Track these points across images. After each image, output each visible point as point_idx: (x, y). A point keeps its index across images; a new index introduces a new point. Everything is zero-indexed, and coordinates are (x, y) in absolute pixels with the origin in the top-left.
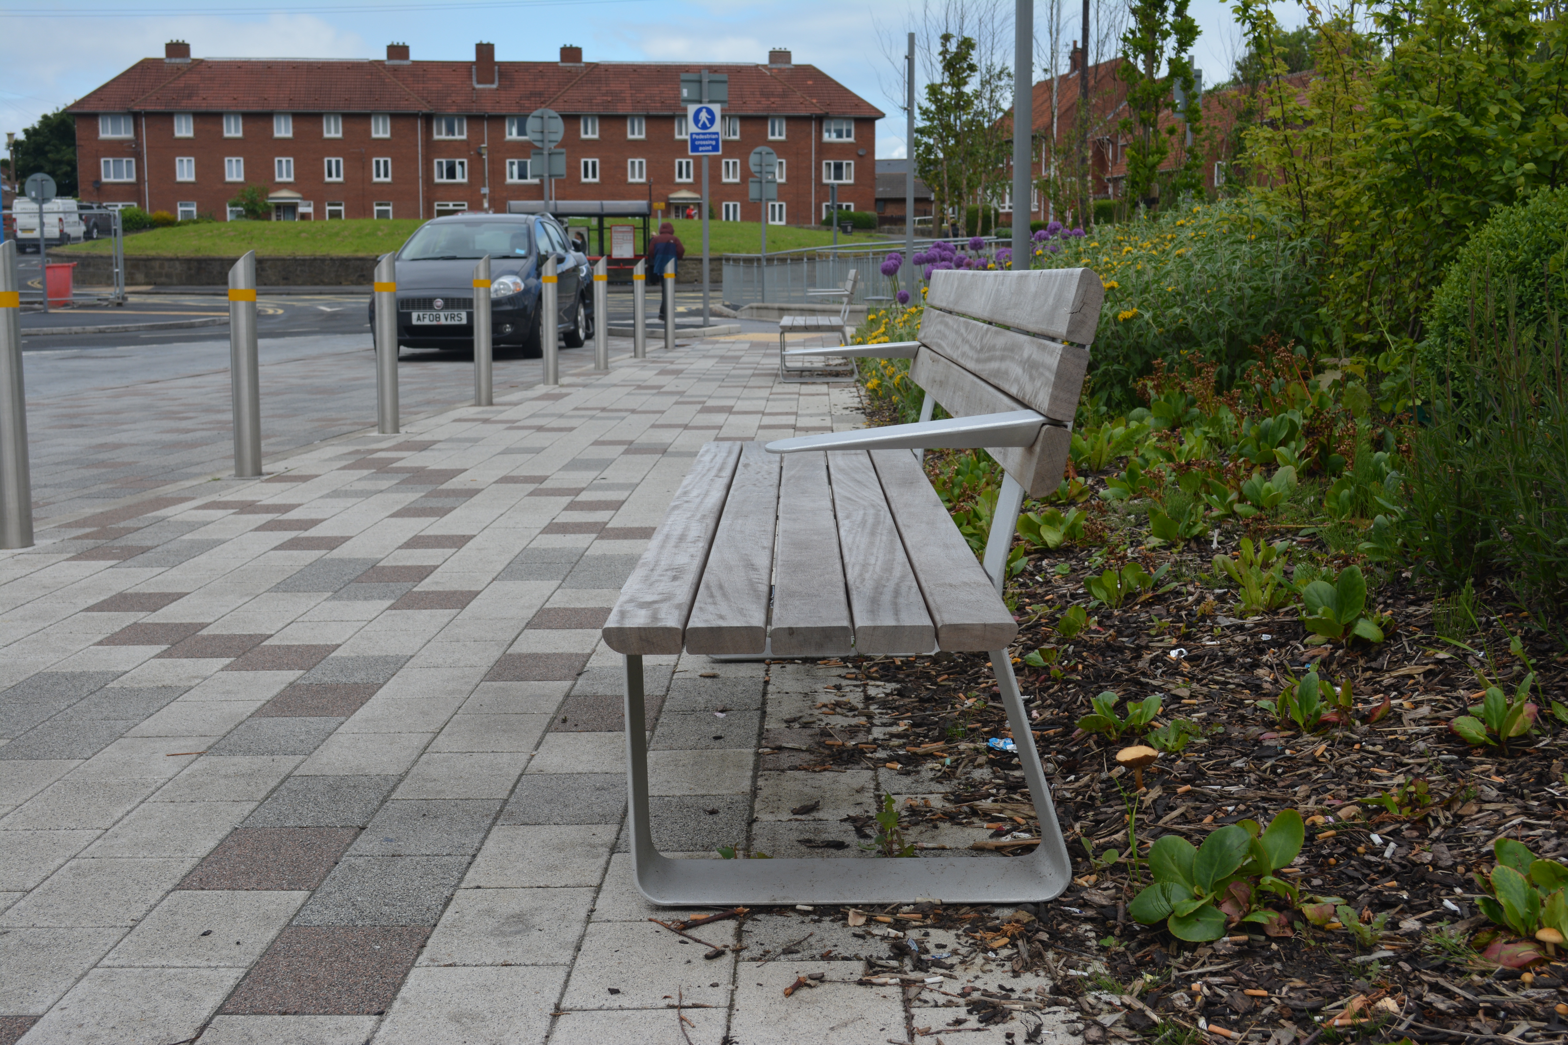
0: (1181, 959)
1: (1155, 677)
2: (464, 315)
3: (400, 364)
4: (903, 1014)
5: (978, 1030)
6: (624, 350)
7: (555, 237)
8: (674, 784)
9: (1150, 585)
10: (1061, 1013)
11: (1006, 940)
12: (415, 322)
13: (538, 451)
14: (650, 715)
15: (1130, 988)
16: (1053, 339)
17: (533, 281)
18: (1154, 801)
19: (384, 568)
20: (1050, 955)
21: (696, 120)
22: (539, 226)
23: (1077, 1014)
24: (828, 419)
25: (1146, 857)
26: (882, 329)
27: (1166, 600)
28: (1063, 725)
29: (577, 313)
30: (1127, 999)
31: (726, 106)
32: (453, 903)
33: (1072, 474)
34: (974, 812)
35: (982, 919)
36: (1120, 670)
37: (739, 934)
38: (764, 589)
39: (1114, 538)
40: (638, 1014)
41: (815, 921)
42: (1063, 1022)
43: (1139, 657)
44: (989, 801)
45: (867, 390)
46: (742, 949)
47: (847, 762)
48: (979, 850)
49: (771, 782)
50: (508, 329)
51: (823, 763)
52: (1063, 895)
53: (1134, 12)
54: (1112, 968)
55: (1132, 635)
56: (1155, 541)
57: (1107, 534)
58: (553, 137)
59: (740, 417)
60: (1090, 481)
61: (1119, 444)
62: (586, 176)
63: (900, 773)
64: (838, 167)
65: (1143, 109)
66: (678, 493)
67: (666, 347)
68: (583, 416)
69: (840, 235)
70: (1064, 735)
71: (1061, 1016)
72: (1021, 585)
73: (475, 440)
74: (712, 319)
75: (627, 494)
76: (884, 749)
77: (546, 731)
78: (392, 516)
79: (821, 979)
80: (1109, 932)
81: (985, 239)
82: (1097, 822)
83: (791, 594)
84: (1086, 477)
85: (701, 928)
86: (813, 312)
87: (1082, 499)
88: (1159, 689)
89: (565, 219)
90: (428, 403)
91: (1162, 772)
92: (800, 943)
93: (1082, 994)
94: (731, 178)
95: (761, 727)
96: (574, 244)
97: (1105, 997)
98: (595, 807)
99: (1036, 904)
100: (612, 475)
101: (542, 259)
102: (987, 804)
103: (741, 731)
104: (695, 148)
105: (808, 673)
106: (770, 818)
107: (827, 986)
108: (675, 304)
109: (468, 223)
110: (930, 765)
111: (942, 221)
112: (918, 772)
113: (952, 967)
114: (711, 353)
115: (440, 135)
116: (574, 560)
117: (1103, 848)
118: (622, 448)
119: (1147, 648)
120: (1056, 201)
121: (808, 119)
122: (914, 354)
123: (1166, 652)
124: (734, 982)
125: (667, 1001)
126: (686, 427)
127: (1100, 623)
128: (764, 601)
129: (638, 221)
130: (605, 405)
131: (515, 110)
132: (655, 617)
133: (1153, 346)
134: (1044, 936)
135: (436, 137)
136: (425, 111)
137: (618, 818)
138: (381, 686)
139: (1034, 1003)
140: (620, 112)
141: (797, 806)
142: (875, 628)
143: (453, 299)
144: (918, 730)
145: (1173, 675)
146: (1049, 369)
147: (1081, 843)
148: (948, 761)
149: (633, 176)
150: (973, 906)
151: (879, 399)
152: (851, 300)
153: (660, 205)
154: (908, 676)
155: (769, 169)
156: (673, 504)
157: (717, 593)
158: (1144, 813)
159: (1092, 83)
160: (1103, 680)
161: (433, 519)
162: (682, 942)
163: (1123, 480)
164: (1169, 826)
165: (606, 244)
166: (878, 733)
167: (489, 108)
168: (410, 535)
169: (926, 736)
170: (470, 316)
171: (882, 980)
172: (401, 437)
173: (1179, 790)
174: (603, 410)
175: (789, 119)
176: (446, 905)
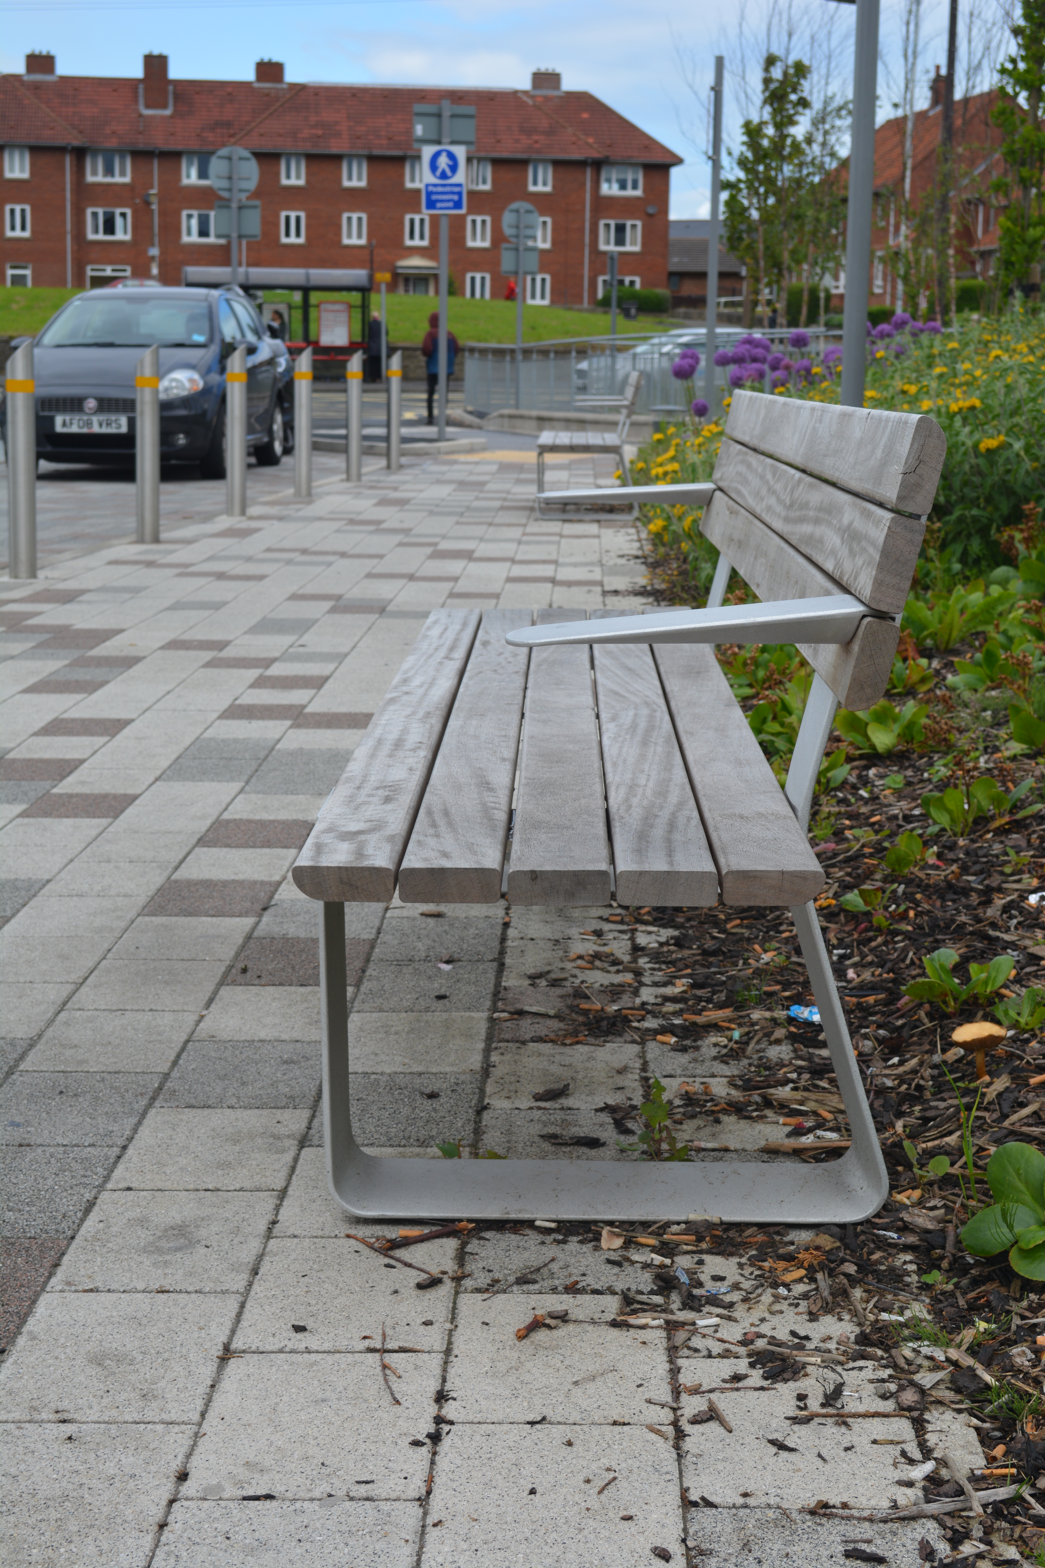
0: (1025, 1303)
1: (1007, 930)
2: (123, 421)
3: (40, 484)
4: (667, 1366)
5: (762, 1388)
6: (333, 471)
7: (245, 319)
8: (383, 1057)
9: (1007, 806)
10: (869, 1370)
11: (802, 1272)
12: (59, 428)
13: (217, 606)
14: (352, 966)
15: (958, 1339)
16: (881, 505)
17: (215, 378)
18: (1000, 1095)
19: (14, 761)
20: (857, 1293)
21: (433, 167)
22: (224, 306)
23: (889, 1371)
24: (598, 570)
25: (984, 1168)
26: (671, 453)
27: (1027, 827)
28: (887, 990)
29: (272, 421)
30: (953, 1354)
31: (473, 148)
32: (96, 1209)
33: (911, 653)
34: (768, 1103)
35: (773, 1244)
36: (963, 918)
37: (461, 1257)
38: (502, 816)
39: (962, 742)
40: (330, 1358)
41: (559, 1242)
42: (871, 1381)
43: (988, 902)
44: (788, 1088)
45: (649, 532)
46: (464, 1277)
47: (607, 1033)
48: (771, 1153)
49: (508, 1057)
50: (182, 440)
51: (575, 1033)
52: (878, 1215)
53: (1017, 32)
54: (937, 1313)
55: (981, 872)
56: (1016, 748)
57: (953, 737)
58: (245, 185)
59: (482, 565)
60: (935, 664)
61: (975, 616)
62: (288, 234)
63: (676, 1049)
64: (621, 229)
65: (1023, 164)
66: (395, 681)
67: (389, 467)
68: (277, 561)
69: (621, 320)
70: (887, 1003)
71: (868, 1374)
72: (840, 802)
73: (135, 591)
74: (450, 430)
75: (331, 667)
76: (655, 1016)
77: (222, 983)
78: (27, 691)
79: (563, 1318)
80: (934, 1265)
81: (810, 331)
82: (925, 1120)
83: (537, 825)
84: (930, 657)
85: (413, 1248)
86: (581, 424)
87: (924, 688)
88: (1013, 945)
89: (260, 293)
90: (76, 538)
91: (1011, 1056)
92: (538, 1270)
93: (896, 1345)
94: (478, 241)
95: (498, 984)
96: (271, 329)
97: (925, 1351)
98: (281, 1086)
99: (842, 1226)
100: (313, 640)
101: (228, 349)
102: (784, 1092)
103: (472, 989)
104: (431, 205)
105: (561, 913)
106: (506, 1104)
107: (571, 1327)
108: (402, 408)
109: (131, 299)
110: (714, 1040)
111: (755, 303)
112: (697, 1048)
113: (731, 1305)
114: (447, 477)
115: (95, 176)
116: (262, 755)
117: (930, 1154)
118: (328, 605)
119: (999, 890)
120: (906, 279)
121: (581, 164)
122: (705, 501)
123: (1024, 898)
124: (453, 1319)
125: (367, 1343)
126: (411, 577)
127: (939, 856)
128: (501, 833)
129: (355, 297)
130: (307, 545)
131: (194, 145)
132: (360, 853)
133: (1024, 485)
134: (851, 1269)
135: (90, 179)
136: (76, 143)
137: (310, 1100)
138: (7, 920)
139: (835, 1355)
140: (334, 151)
141: (541, 1089)
142: (641, 873)
143: (110, 400)
144: (699, 993)
145: (1031, 927)
146: (873, 544)
147: (902, 1147)
148: (736, 1035)
149: (349, 236)
150: (761, 1226)
151: (664, 545)
152: (631, 409)
153: (384, 277)
154: (689, 919)
155: (529, 232)
156: (388, 696)
157: (441, 822)
158: (986, 1109)
159: (959, 122)
160: (941, 932)
161: (78, 697)
162: (388, 1266)
163: (979, 664)
164: (1016, 1128)
165: (313, 327)
166: (647, 995)
167: (161, 142)
168: (49, 718)
169: (709, 1000)
170: (132, 423)
171: (642, 1321)
172: (39, 584)
173: (1032, 1081)
174: (304, 552)
175: (557, 164)
176: (87, 1211)
